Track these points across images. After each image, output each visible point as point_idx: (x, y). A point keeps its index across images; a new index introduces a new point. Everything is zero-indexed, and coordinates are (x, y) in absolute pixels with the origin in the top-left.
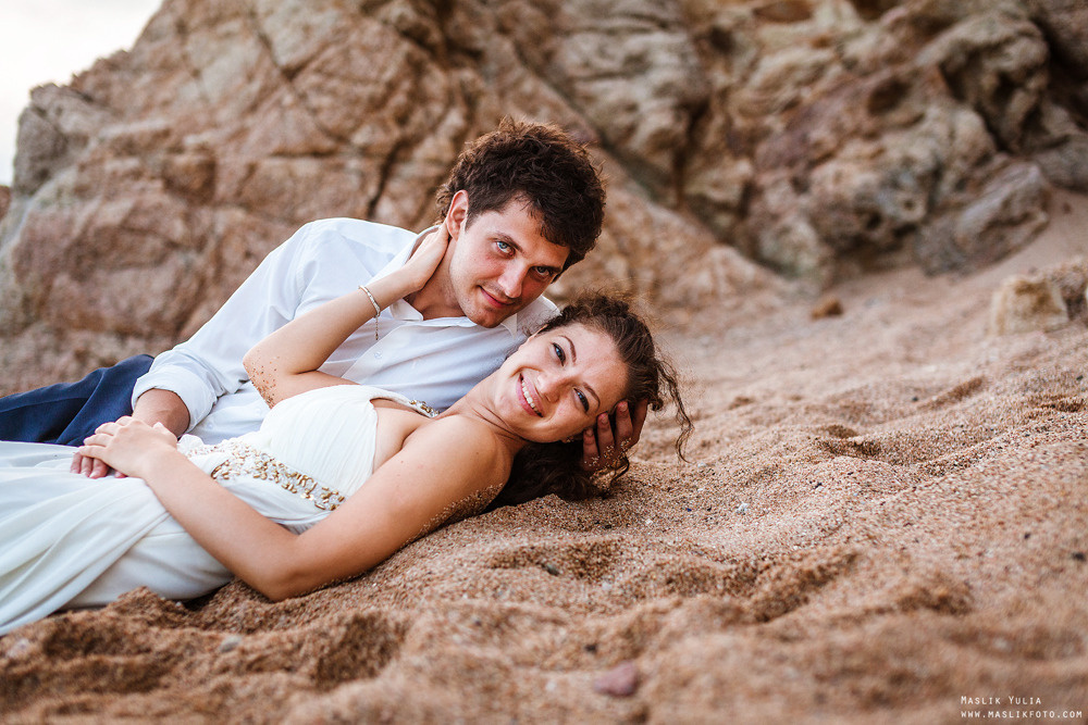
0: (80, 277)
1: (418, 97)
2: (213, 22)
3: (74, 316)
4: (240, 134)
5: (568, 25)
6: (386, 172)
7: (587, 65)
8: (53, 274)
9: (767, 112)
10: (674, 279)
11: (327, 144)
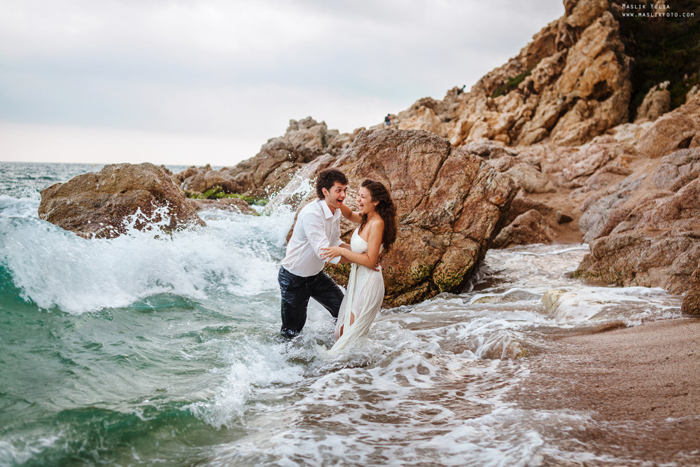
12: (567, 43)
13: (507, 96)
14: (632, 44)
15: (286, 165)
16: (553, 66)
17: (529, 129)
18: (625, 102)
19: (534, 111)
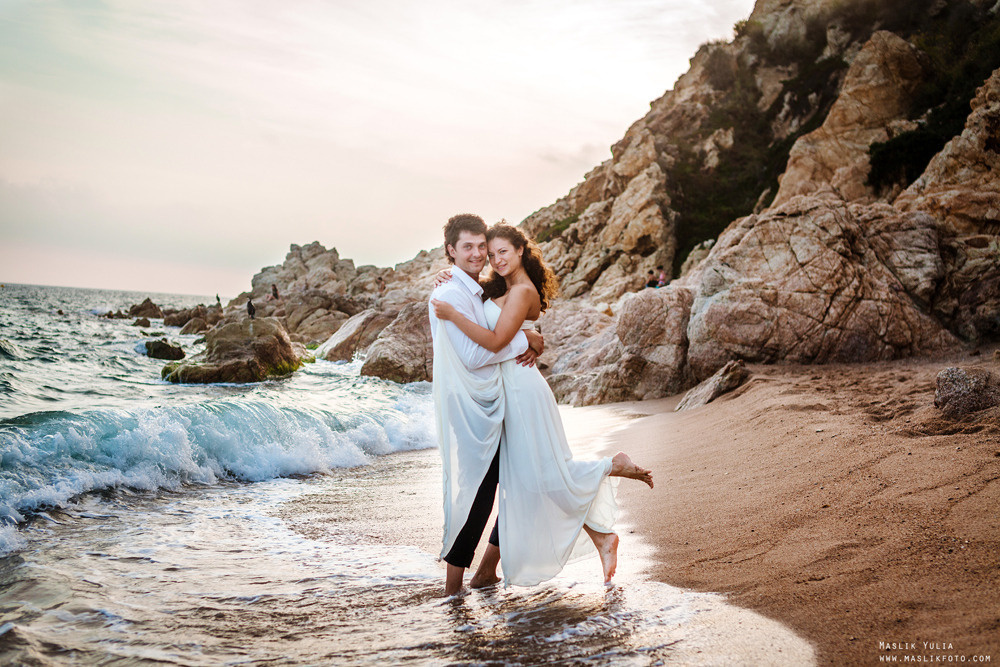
0: (729, 326)
1: (844, 274)
2: (772, 243)
3: (727, 338)
4: (784, 283)
5: (895, 247)
6: (832, 299)
7: (901, 262)
8: (720, 324)
9: (966, 282)
10: (927, 339)
11: (814, 289)
12: (615, 191)
13: (549, 244)
14: (680, 198)
15: (320, 312)
16: (599, 215)
17: (570, 282)
18: (669, 258)
19: (576, 262)
